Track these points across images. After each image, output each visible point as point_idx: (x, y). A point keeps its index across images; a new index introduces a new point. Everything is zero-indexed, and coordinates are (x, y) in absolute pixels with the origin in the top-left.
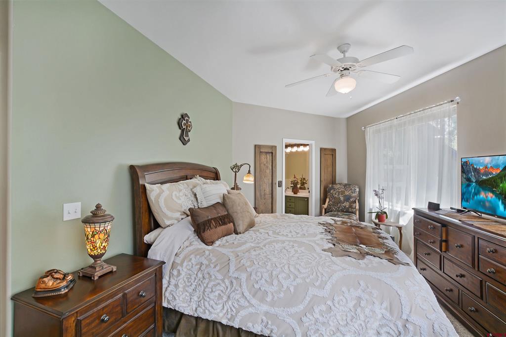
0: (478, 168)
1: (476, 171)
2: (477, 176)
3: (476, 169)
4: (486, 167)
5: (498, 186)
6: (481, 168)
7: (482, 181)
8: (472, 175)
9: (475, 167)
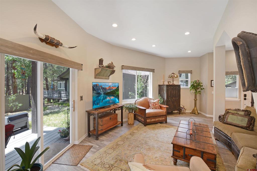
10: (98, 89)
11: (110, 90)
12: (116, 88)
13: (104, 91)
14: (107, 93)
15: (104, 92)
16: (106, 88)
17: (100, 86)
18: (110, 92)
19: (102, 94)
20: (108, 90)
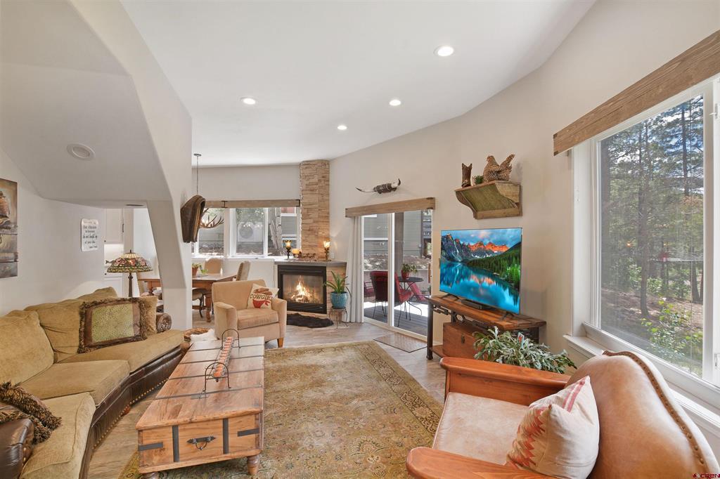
10: (449, 248)
11: (482, 254)
12: (504, 250)
13: (464, 255)
14: (471, 262)
15: (462, 257)
16: (469, 246)
17: (455, 240)
18: (479, 260)
19: (458, 262)
20: (475, 254)
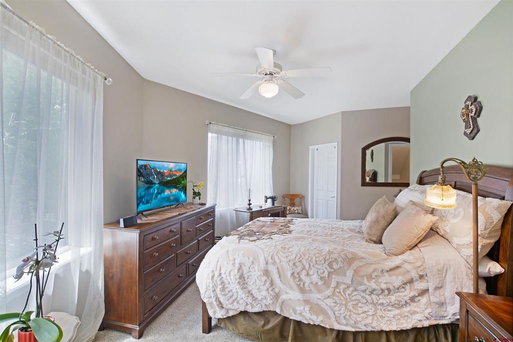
0: (162, 171)
1: (160, 174)
2: (161, 178)
3: (160, 172)
4: (171, 171)
5: (181, 183)
6: (165, 171)
7: (167, 181)
8: (154, 178)
9: (158, 170)
